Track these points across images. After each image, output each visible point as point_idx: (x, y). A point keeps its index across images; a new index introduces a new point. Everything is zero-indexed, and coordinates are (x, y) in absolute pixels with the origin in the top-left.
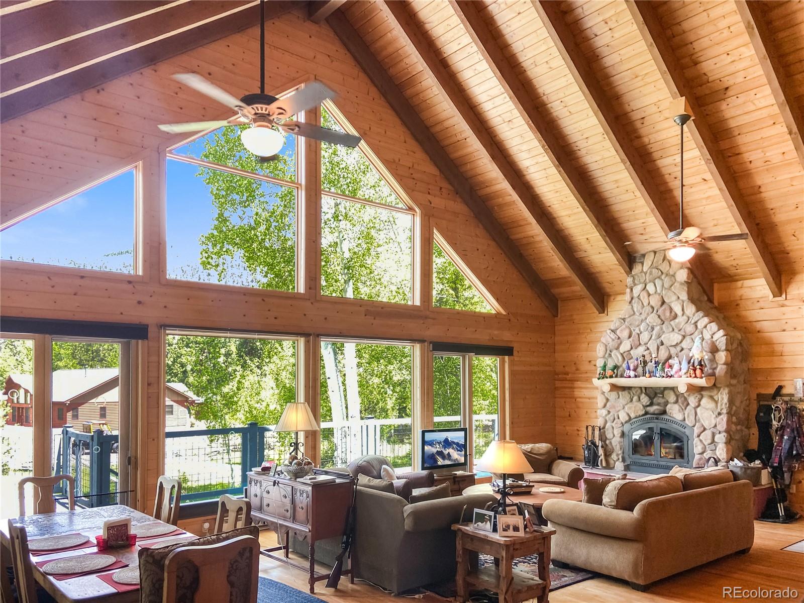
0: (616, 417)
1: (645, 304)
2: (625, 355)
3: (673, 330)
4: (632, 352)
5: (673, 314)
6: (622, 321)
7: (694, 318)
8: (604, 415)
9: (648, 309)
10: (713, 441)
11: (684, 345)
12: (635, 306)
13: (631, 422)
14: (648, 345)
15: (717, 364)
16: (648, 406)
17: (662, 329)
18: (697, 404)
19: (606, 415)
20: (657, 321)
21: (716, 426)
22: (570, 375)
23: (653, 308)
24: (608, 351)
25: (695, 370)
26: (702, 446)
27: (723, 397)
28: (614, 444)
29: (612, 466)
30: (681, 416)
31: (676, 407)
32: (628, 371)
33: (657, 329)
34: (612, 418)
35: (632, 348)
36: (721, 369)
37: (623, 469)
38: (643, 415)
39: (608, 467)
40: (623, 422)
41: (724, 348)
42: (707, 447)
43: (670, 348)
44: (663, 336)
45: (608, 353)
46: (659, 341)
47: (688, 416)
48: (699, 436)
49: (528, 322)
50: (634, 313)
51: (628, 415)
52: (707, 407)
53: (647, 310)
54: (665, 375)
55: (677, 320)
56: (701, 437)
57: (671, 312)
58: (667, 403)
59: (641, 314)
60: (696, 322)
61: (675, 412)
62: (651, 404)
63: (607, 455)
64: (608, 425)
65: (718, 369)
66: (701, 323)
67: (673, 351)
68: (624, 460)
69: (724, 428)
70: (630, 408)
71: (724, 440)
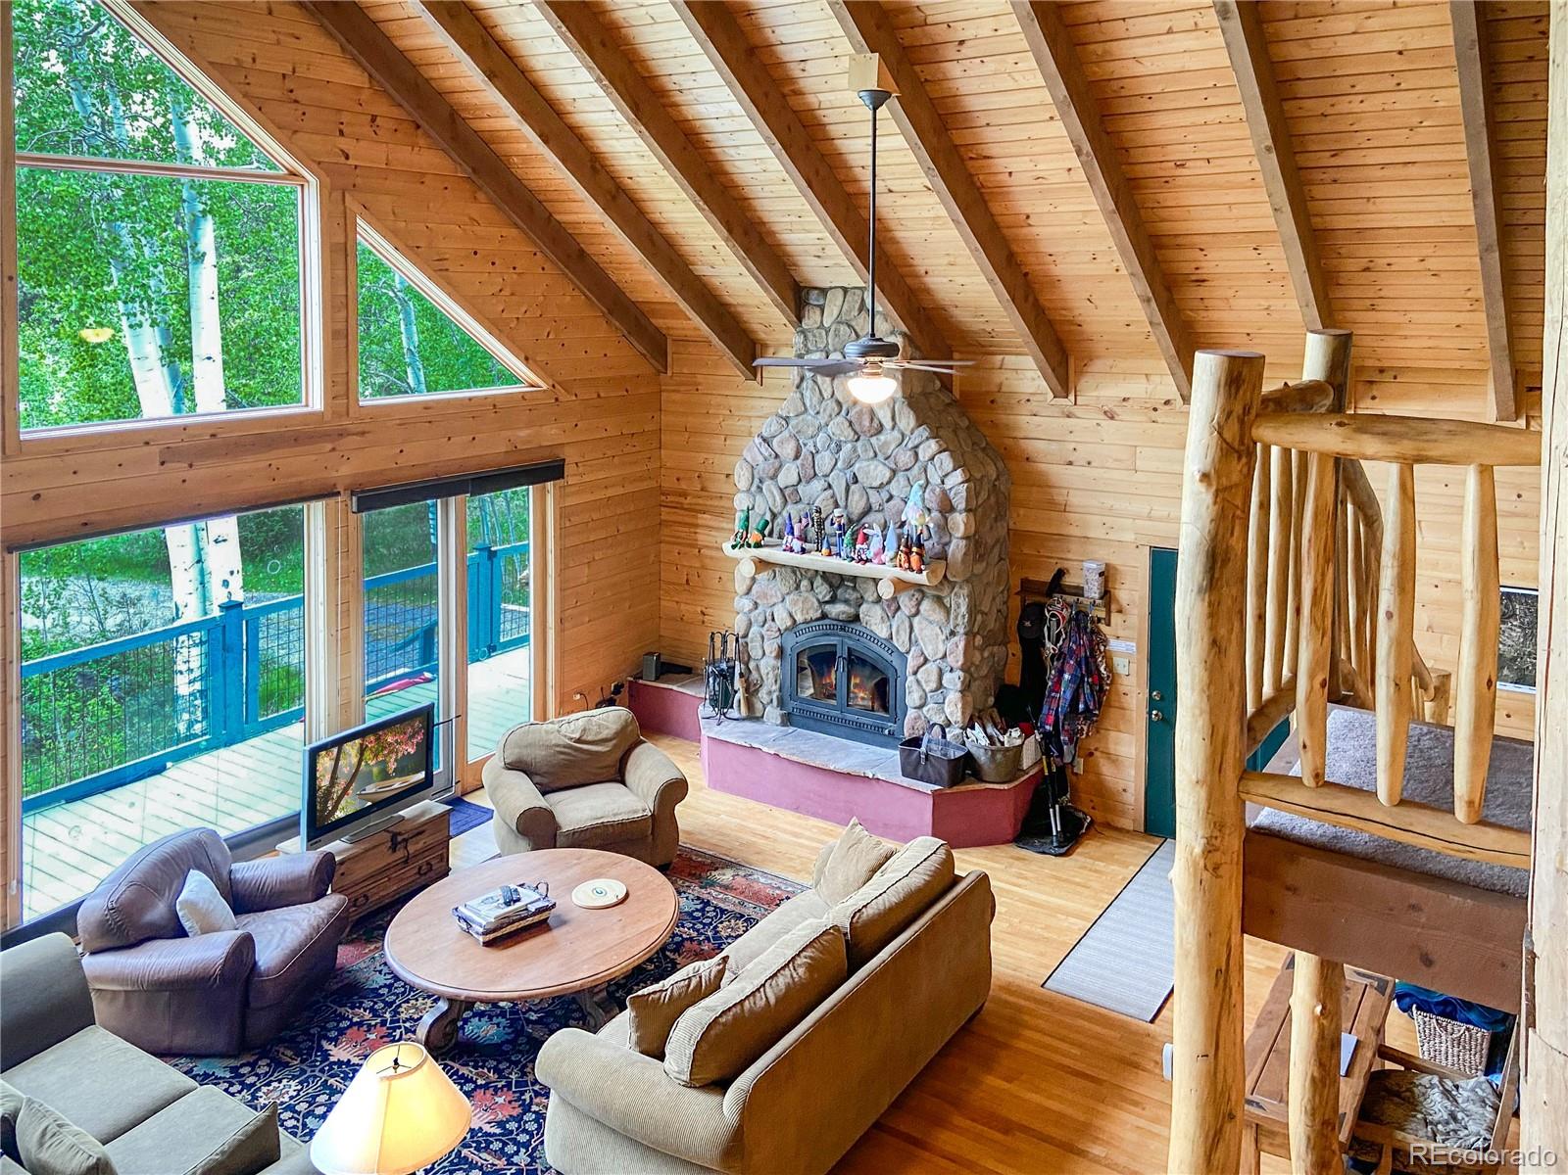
0: (769, 618)
1: (827, 394)
2: (787, 493)
3: (876, 456)
4: (800, 488)
5: (875, 424)
6: (784, 422)
7: (913, 437)
8: (746, 610)
9: (832, 405)
10: (940, 685)
11: (894, 488)
12: (807, 394)
13: (795, 630)
14: (830, 479)
15: (951, 535)
16: (827, 602)
17: (855, 450)
18: (913, 610)
19: (750, 611)
20: (846, 433)
21: (945, 656)
22: (689, 500)
23: (839, 404)
24: (756, 481)
25: (908, 554)
26: (921, 693)
27: (960, 603)
28: (763, 671)
29: (759, 715)
30: (885, 630)
31: (877, 610)
32: (790, 537)
33: (847, 448)
34: (761, 619)
35: (800, 480)
36: (957, 548)
37: (779, 722)
38: (817, 619)
39: (752, 716)
40: (782, 628)
41: (962, 506)
42: (929, 695)
43: (870, 491)
44: (857, 465)
45: (757, 486)
46: (849, 475)
47: (898, 632)
48: (915, 673)
49: (599, 396)
50: (806, 409)
51: (791, 616)
52: (931, 618)
53: (829, 408)
54: (855, 557)
55: (882, 437)
56: (919, 676)
57: (872, 420)
58: (859, 604)
59: (818, 413)
60: (917, 447)
61: (875, 621)
62: (833, 600)
63: (751, 691)
64: (754, 629)
65: (952, 546)
66: (924, 450)
67: (875, 499)
68: (781, 704)
69: (960, 663)
70: (795, 603)
71: (959, 686)
